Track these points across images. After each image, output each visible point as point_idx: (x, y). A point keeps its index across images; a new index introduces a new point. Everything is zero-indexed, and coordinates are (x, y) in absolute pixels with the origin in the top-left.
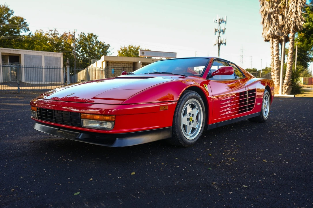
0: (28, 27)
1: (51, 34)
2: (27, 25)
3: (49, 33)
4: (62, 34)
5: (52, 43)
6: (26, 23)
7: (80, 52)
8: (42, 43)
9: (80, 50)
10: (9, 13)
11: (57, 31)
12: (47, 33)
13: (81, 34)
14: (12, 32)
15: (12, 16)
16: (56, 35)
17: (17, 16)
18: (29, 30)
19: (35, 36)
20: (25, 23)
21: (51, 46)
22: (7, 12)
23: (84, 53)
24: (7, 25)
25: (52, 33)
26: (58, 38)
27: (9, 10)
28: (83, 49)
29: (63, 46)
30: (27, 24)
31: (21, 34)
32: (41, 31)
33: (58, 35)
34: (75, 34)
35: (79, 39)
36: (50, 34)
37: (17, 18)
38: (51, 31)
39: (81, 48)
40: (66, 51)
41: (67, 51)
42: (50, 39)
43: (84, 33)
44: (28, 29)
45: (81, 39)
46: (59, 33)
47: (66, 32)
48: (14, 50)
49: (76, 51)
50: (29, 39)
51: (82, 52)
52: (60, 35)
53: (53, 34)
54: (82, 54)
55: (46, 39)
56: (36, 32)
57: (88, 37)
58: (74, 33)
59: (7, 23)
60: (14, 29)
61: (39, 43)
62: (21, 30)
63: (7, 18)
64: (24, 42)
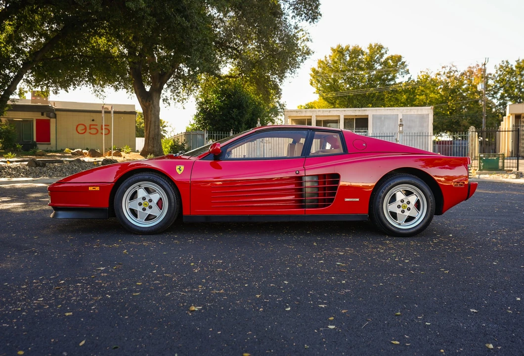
0: (407, 68)
1: (444, 73)
2: (406, 66)
3: (440, 73)
4: (462, 71)
5: (446, 88)
6: (405, 62)
7: (498, 99)
8: (428, 92)
9: (499, 95)
10: (382, 52)
11: (454, 66)
12: (438, 72)
13: (502, 64)
14: (384, 80)
15: (385, 57)
16: (452, 74)
17: (393, 54)
18: (409, 73)
19: (418, 81)
20: (403, 63)
21: (442, 93)
22: (380, 51)
23: (507, 99)
24: (379, 71)
25: (446, 72)
26: (456, 78)
27: (382, 48)
28: (506, 91)
29: (464, 91)
30: (405, 64)
31: (398, 81)
32: (427, 71)
33: (456, 73)
34: (486, 66)
35: (496, 75)
36: (442, 73)
37: (392, 58)
38: (444, 68)
39: (501, 91)
40: (469, 100)
41: (472, 99)
42: (441, 83)
43: (507, 62)
44: (407, 72)
45: (501, 73)
46: (458, 70)
47: (472, 66)
48: (359, 110)
49: (490, 98)
50: (408, 87)
51: (502, 97)
52: (459, 74)
53: (448, 73)
54: (502, 101)
55: (435, 83)
56: (420, 75)
57: (516, 67)
58: (485, 64)
59: (380, 68)
60: (388, 75)
61: (423, 91)
62: (398, 75)
63: (379, 60)
64: (401, 92)
